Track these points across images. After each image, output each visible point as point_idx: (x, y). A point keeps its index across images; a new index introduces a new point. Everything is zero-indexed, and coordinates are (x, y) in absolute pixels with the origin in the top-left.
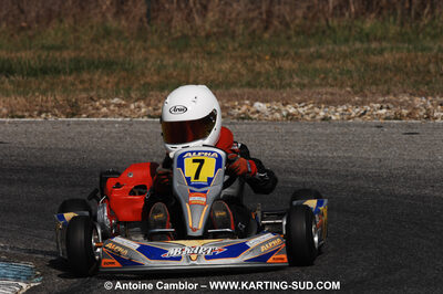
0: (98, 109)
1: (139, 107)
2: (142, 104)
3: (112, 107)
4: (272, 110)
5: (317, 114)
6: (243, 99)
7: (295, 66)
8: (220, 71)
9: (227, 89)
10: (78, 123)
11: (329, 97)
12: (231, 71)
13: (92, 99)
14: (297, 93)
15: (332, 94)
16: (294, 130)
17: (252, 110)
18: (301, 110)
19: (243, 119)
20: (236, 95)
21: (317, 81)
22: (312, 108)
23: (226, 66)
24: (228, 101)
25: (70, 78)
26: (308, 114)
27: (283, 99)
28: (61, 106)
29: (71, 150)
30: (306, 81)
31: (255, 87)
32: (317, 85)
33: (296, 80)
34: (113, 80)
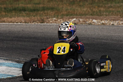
0: (49, 21)
1: (61, 21)
2: (62, 20)
3: (53, 21)
4: (98, 22)
5: (110, 23)
6: (90, 19)
7: (104, 10)
8: (83, 11)
9: (85, 16)
10: (44, 25)
11: (114, 18)
12: (86, 11)
13: (48, 18)
14: (105, 17)
15: (115, 18)
16: (104, 28)
17: (92, 22)
18: (106, 22)
19: (90, 24)
20: (88, 18)
21: (111, 14)
22: (109, 21)
23: (85, 9)
24: (86, 19)
25: (42, 12)
26: (108, 23)
27: (101, 19)
28: (39, 20)
29: (42, 32)
30: (107, 14)
31: (93, 15)
32: (110, 15)
33: (105, 13)
34: (53, 13)
